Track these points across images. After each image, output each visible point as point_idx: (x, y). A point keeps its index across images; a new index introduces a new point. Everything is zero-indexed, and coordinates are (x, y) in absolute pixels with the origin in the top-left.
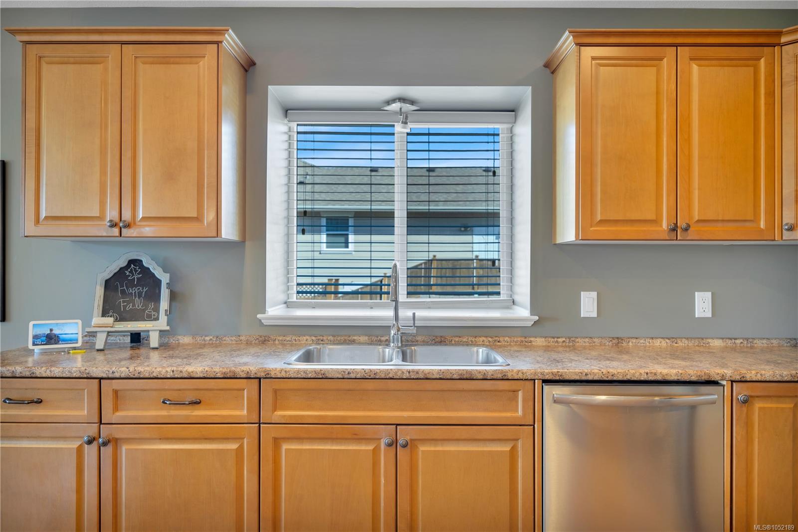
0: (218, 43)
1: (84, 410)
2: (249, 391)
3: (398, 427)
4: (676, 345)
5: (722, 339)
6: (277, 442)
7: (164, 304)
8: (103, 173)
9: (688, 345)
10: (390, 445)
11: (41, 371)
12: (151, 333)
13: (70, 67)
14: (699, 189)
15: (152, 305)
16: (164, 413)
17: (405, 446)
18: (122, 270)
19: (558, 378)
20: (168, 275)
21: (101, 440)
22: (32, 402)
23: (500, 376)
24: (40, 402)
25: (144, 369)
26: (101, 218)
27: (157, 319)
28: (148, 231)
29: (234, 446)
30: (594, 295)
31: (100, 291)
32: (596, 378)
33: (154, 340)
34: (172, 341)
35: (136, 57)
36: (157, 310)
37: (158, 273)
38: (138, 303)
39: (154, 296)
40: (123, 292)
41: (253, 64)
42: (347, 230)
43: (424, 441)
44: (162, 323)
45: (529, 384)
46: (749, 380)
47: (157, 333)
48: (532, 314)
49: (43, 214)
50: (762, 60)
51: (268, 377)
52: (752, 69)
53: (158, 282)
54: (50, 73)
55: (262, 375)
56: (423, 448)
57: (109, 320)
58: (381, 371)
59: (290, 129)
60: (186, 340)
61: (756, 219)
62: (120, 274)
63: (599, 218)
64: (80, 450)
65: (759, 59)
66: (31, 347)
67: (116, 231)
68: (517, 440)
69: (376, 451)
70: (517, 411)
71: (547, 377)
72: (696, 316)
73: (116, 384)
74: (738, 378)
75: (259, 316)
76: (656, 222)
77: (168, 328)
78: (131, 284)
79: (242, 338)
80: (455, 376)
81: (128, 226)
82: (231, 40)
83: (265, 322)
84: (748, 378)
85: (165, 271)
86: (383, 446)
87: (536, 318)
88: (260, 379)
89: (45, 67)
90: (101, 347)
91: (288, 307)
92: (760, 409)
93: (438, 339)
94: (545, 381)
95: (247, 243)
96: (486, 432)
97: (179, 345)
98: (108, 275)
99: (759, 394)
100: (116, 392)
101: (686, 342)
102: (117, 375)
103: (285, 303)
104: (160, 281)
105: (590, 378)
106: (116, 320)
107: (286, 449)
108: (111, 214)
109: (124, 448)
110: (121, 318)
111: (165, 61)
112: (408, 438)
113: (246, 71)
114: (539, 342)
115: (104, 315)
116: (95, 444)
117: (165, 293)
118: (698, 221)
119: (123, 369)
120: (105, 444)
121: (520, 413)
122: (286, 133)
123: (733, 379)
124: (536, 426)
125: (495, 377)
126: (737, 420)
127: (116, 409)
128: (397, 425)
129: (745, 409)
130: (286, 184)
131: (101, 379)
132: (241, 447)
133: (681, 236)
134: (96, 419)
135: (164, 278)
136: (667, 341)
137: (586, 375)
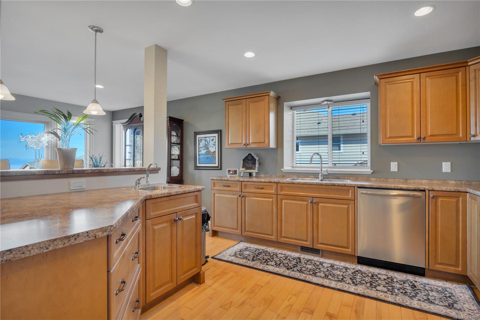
0: (269, 95)
1: (238, 189)
2: (274, 186)
3: (314, 198)
4: (432, 182)
5: (456, 181)
6: (282, 199)
7: (257, 165)
8: (242, 132)
9: (438, 183)
10: (311, 202)
11: (230, 179)
12: (254, 173)
13: (235, 106)
14: (430, 124)
15: (254, 166)
16: (255, 190)
17: (315, 203)
18: (247, 156)
19: (362, 186)
20: (258, 158)
21: (242, 196)
22: (228, 186)
23: (343, 185)
24: (229, 186)
25: (251, 180)
26: (242, 143)
27: (255, 169)
28: (253, 146)
29: (271, 200)
30: (396, 163)
31: (242, 162)
32: (376, 187)
33: (254, 175)
34: (259, 176)
35: (249, 102)
36: (255, 167)
37: (255, 157)
38: (251, 165)
39: (254, 163)
40: (247, 162)
41: (279, 97)
42: (340, 143)
43: (321, 202)
44: (256, 171)
45: (353, 188)
46: (436, 190)
47: (255, 173)
48: (371, 170)
49: (230, 143)
50: (460, 73)
51: (279, 183)
52: (455, 77)
53: (255, 160)
54: (231, 108)
55: (278, 182)
56: (320, 204)
57: (244, 169)
58: (309, 182)
59: (293, 113)
60: (263, 176)
61: (457, 133)
62: (246, 158)
63: (388, 136)
64: (237, 198)
65: (459, 72)
66: (227, 175)
67: (245, 146)
68: (349, 204)
69: (307, 204)
70: (349, 195)
71: (359, 186)
72: (443, 171)
73: (245, 183)
74: (431, 189)
75: (282, 169)
76: (412, 136)
77: (258, 172)
78: (249, 160)
79: (277, 175)
80: (330, 185)
81: (248, 145)
82: (272, 94)
83: (284, 171)
84: (435, 190)
85: (257, 157)
86: (309, 203)
87: (372, 171)
88: (277, 183)
89: (230, 106)
90: (242, 176)
91: (293, 168)
92: (441, 201)
93: (337, 178)
94: (359, 187)
95: (279, 149)
96: (339, 201)
97: (261, 177)
98: (244, 158)
99: (440, 195)
100: (245, 185)
101: (437, 181)
102: (245, 181)
103: (292, 167)
104: (256, 159)
105: (374, 187)
106: (245, 169)
107: (284, 202)
108: (244, 142)
109: (247, 198)
110: (247, 169)
111: (256, 102)
112: (316, 201)
113: (278, 99)
114: (374, 179)
115: (243, 168)
116: (240, 197)
117: (257, 163)
118: (431, 136)
119: (246, 180)
120: (243, 197)
121: (350, 196)
122: (292, 114)
123: (429, 189)
124: (355, 201)
125: (342, 185)
126: (431, 204)
127: (245, 189)
128: (313, 197)
129: (434, 200)
130: (292, 130)
131: (242, 181)
132: (273, 200)
133: (422, 141)
134: (241, 191)
135: (257, 159)
136: (428, 181)
137: (372, 186)
